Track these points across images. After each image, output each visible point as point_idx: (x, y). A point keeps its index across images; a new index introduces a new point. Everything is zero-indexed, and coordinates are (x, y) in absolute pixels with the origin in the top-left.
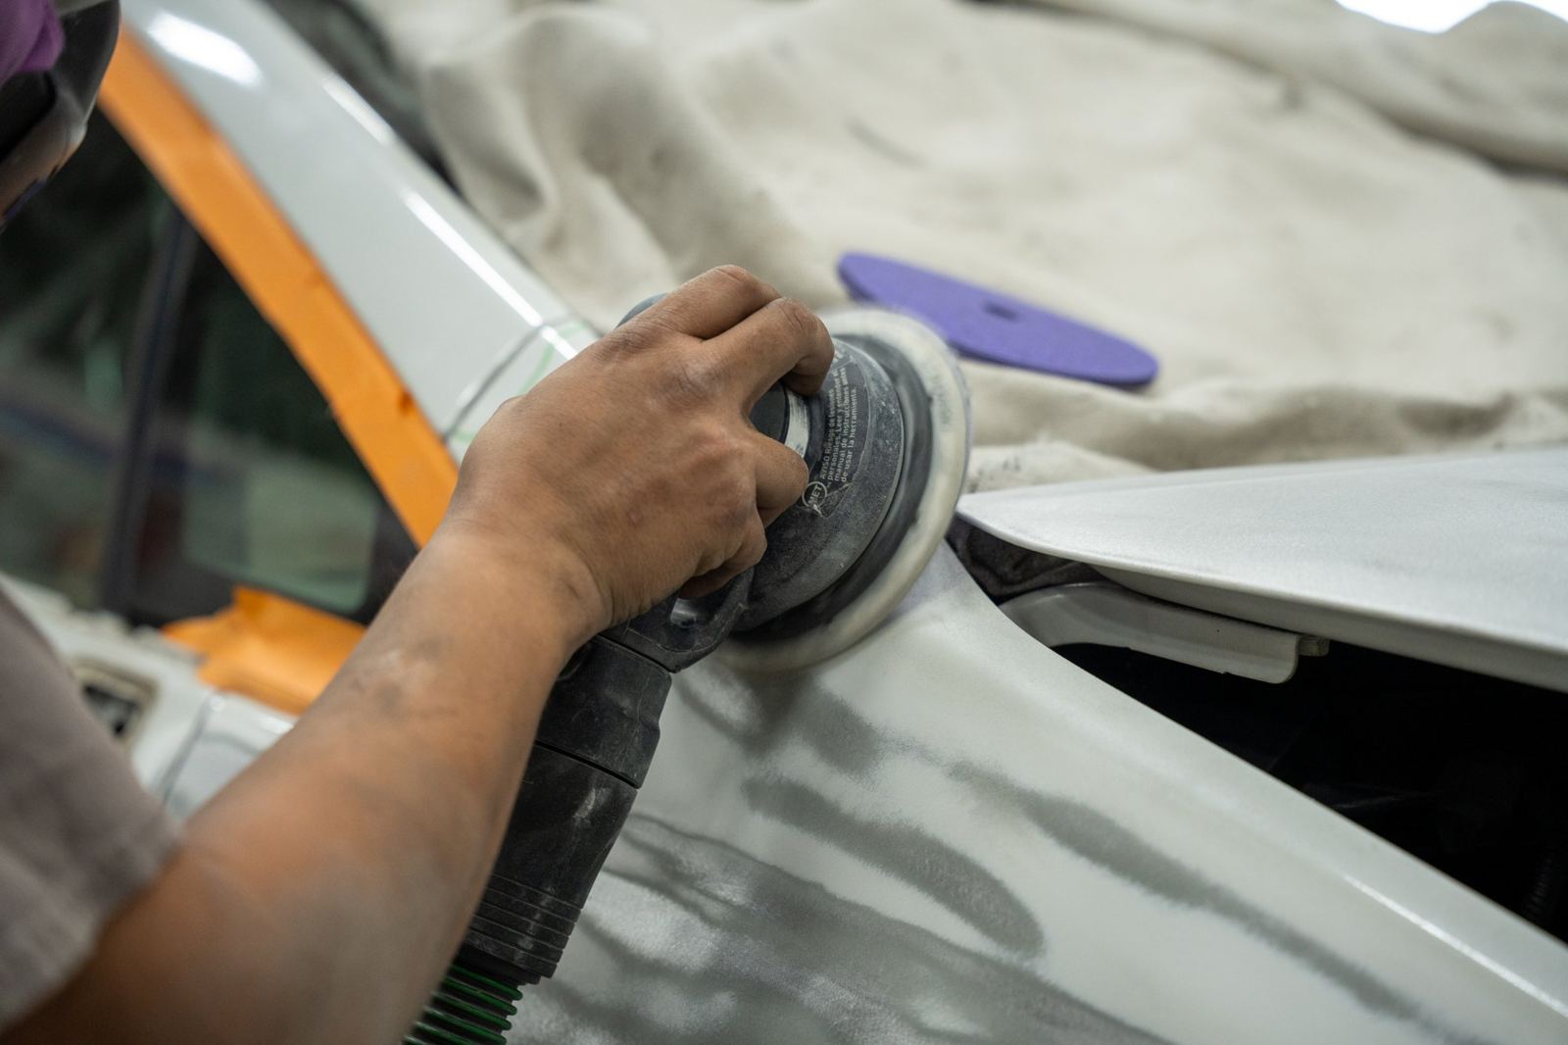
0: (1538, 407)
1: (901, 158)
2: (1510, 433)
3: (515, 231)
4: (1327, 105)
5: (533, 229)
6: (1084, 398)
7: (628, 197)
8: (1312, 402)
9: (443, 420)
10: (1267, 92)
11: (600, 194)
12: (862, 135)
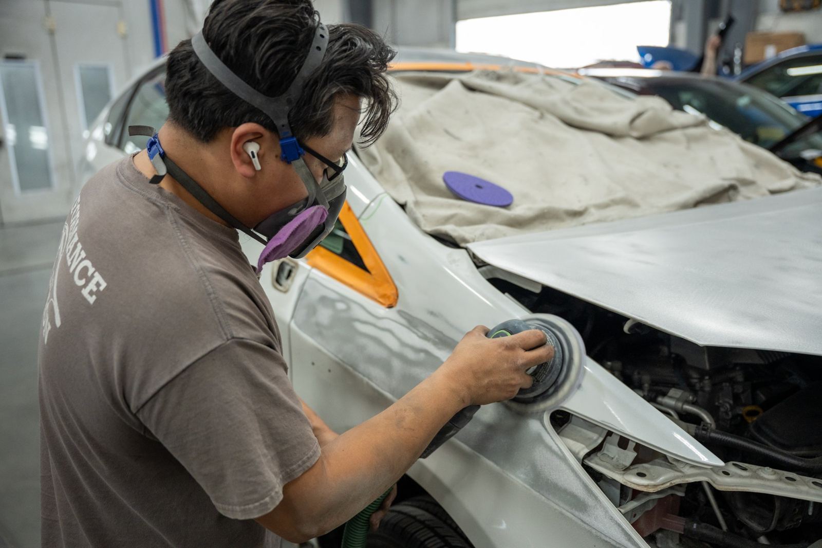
0: (593, 210)
1: (457, 138)
2: (587, 218)
3: (372, 168)
4: (549, 117)
5: (375, 168)
6: (497, 212)
7: (396, 159)
8: (546, 211)
9: (358, 214)
10: (537, 114)
11: (390, 158)
12: (447, 132)
